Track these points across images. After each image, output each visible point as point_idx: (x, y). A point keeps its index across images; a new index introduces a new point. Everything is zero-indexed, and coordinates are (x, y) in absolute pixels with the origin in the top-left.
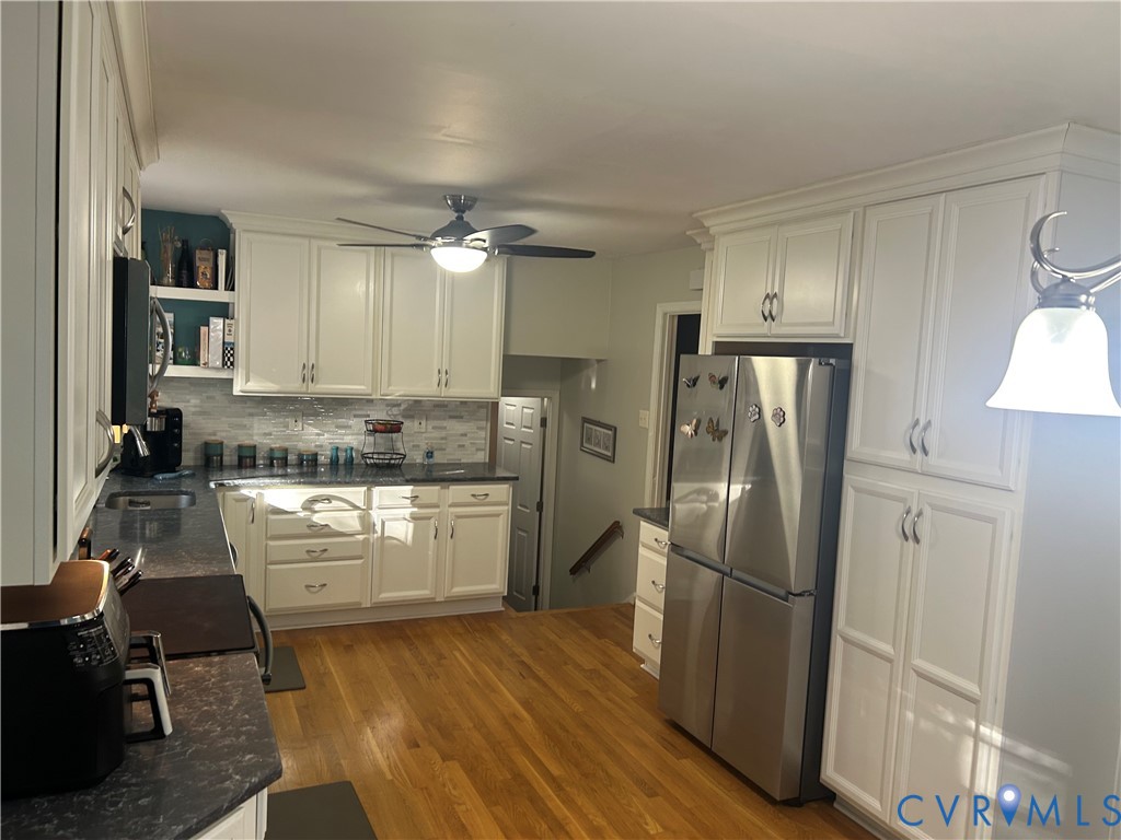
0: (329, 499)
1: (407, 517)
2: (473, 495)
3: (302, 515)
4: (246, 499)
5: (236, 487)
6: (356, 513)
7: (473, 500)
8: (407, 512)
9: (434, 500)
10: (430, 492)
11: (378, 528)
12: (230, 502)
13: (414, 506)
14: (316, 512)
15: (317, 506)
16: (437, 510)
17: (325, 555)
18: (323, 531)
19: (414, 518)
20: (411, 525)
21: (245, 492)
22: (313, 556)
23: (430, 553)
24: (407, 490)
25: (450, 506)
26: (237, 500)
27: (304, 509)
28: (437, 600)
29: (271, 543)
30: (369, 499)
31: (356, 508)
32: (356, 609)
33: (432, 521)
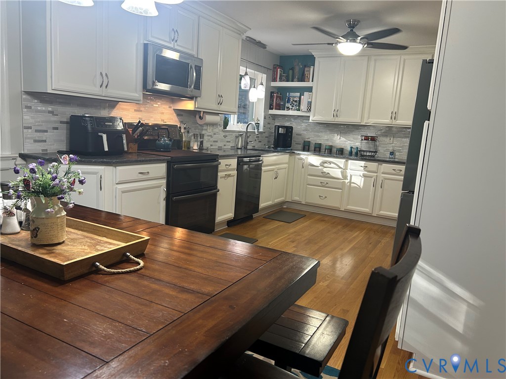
0: (330, 163)
1: (362, 175)
2: (394, 170)
3: (320, 168)
4: (302, 159)
5: (299, 154)
6: (340, 170)
7: (394, 172)
8: (361, 173)
9: (375, 169)
10: (373, 165)
11: (349, 178)
12: (297, 159)
13: (365, 171)
14: (325, 167)
15: (326, 165)
16: (376, 174)
17: (327, 185)
18: (327, 175)
19: (364, 176)
20: (363, 179)
21: (302, 156)
22: (323, 185)
23: (371, 193)
24: (363, 163)
25: (383, 173)
26: (299, 159)
27: (321, 165)
28: (373, 215)
29: (309, 177)
30: (346, 165)
31: (340, 168)
32: (338, 210)
33: (373, 178)
